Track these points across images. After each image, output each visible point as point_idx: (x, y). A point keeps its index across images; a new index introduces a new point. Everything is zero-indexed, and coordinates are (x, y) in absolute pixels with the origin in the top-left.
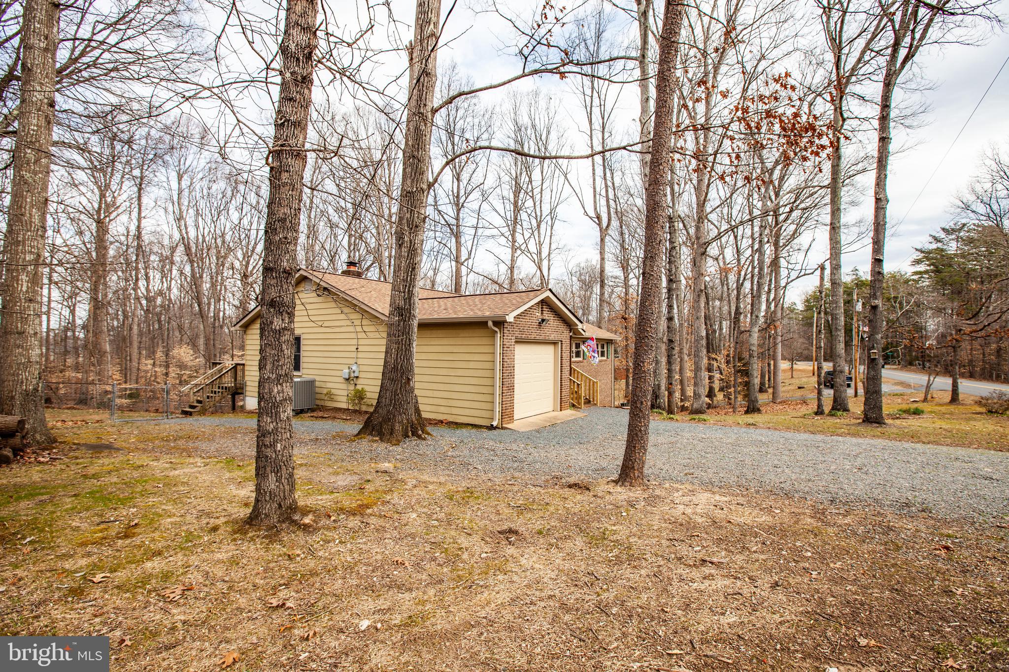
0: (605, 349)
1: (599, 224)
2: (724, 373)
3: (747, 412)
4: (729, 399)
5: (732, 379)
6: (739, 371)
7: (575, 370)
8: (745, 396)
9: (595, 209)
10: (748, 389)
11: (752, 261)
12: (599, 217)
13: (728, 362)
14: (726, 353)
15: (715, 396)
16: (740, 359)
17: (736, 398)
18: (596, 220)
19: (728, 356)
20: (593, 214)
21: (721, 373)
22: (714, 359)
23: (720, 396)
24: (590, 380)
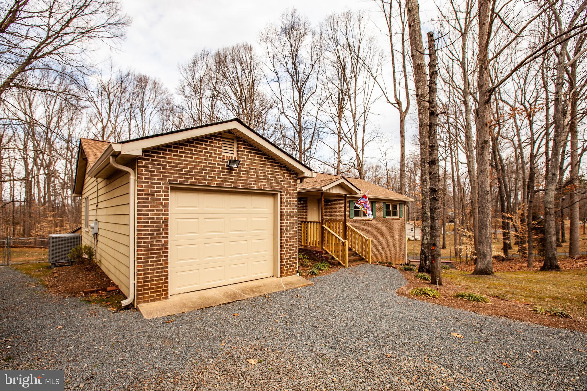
0: (398, 209)
1: (400, 108)
2: (519, 230)
3: (543, 269)
4: (525, 253)
5: (526, 235)
6: (534, 228)
7: (349, 228)
8: (540, 251)
9: (395, 96)
10: (543, 246)
11: (547, 134)
12: (399, 102)
13: (522, 221)
14: (521, 212)
15: (510, 248)
16: (535, 218)
17: (530, 254)
18: (397, 105)
19: (522, 215)
20: (393, 101)
21: (516, 231)
22: (508, 218)
23: (515, 249)
24: (363, 237)
